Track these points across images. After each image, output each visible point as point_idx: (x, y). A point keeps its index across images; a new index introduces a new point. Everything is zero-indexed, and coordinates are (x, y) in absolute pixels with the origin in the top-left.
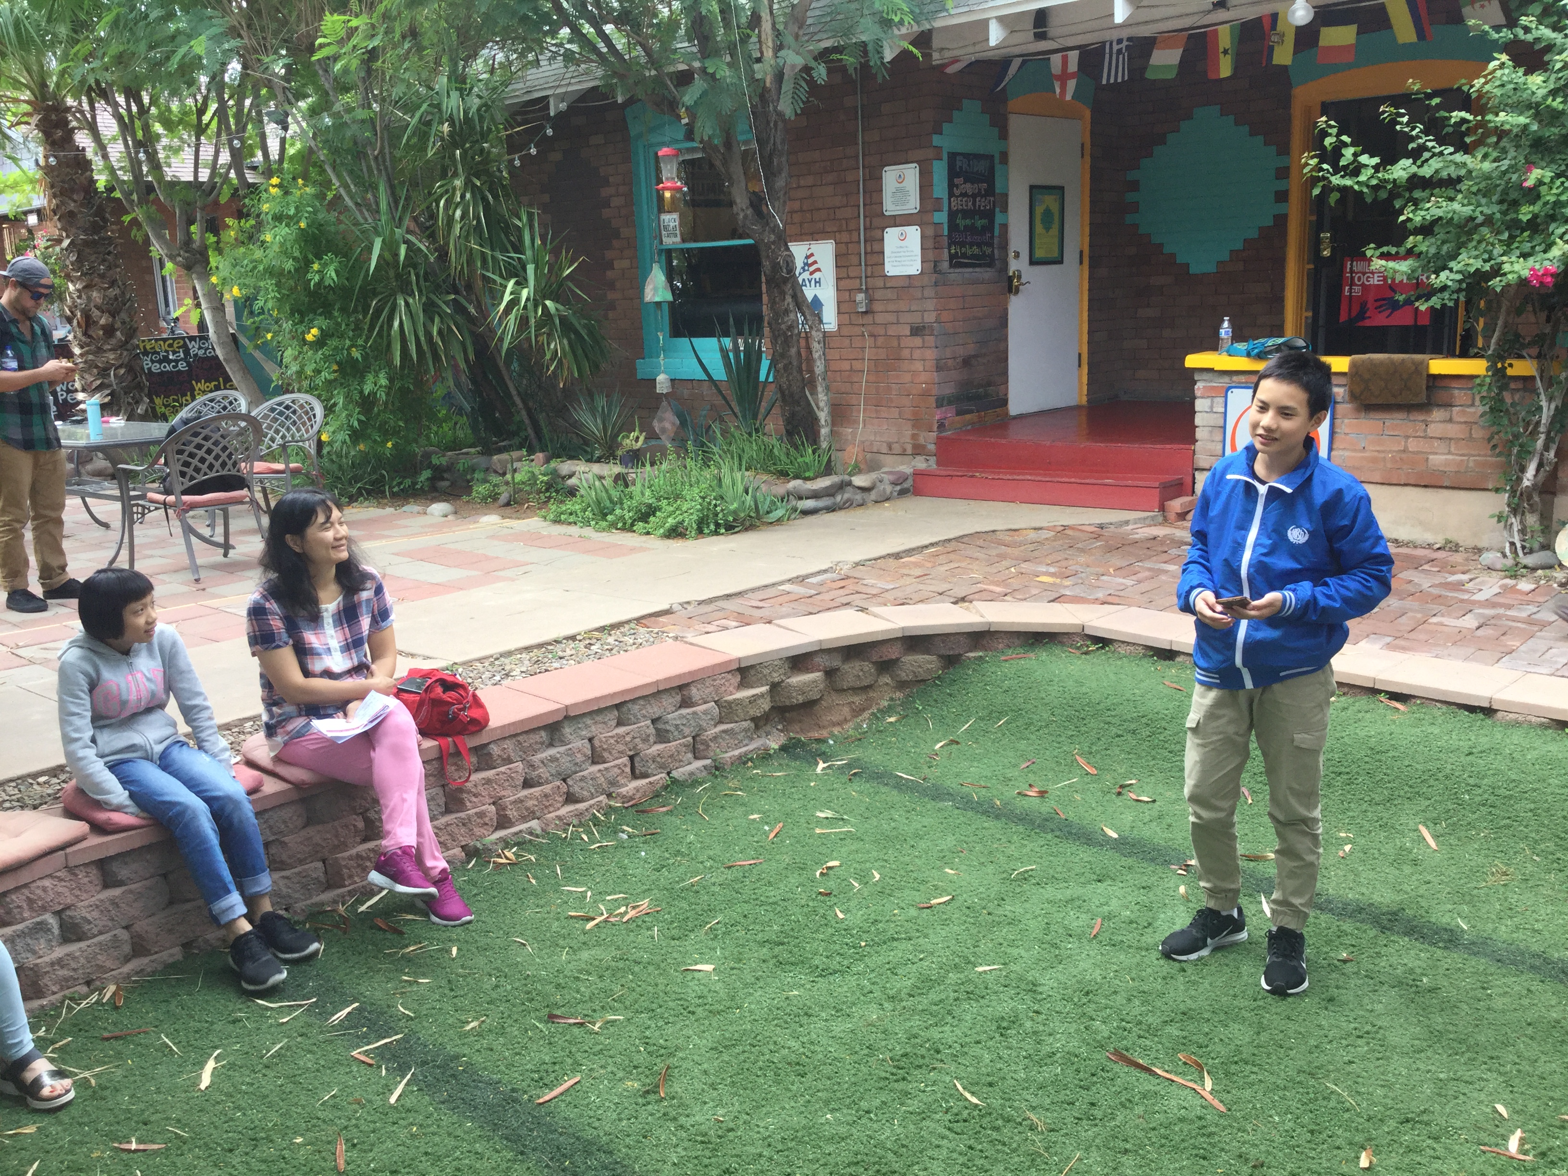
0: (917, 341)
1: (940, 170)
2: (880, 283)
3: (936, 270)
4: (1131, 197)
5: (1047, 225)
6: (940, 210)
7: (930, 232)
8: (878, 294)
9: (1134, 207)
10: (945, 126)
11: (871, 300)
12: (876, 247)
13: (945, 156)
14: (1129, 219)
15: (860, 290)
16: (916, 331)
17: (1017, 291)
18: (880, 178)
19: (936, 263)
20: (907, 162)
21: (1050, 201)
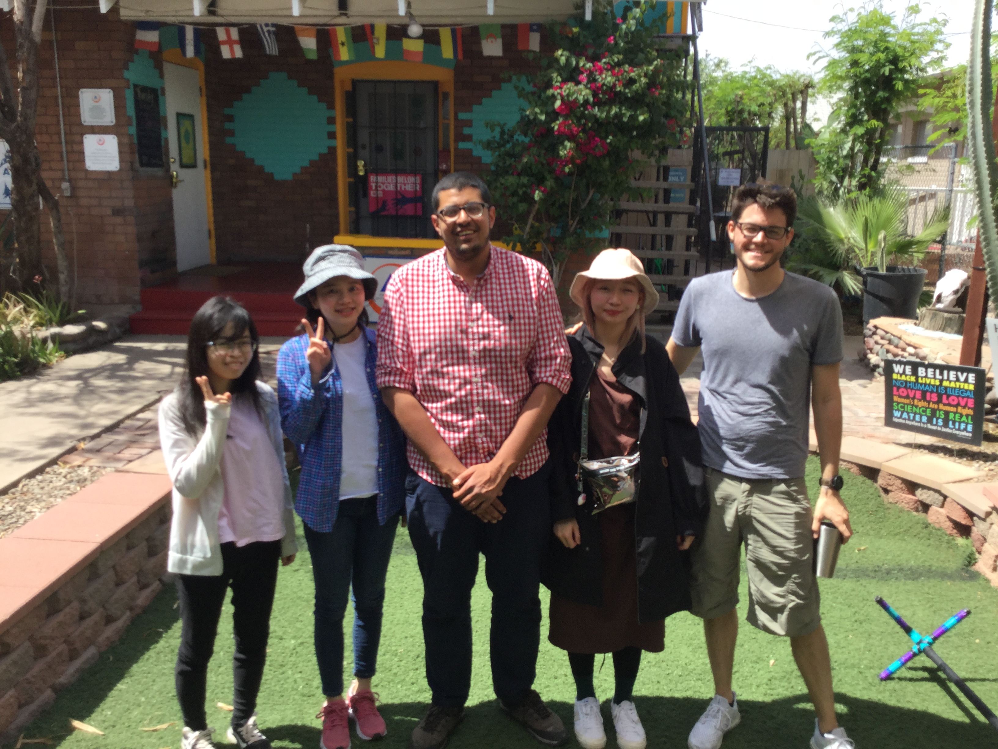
0: (119, 220)
1: (129, 95)
2: (82, 175)
3: (132, 169)
4: (227, 125)
5: (188, 142)
6: (131, 125)
7: (126, 140)
8: (81, 184)
9: (232, 133)
10: (131, 65)
11: (73, 188)
12: (76, 147)
13: (132, 87)
14: (229, 140)
15: (63, 179)
16: (117, 212)
17: (175, 187)
18: (77, 97)
19: (132, 163)
20: (101, 87)
21: (186, 124)
